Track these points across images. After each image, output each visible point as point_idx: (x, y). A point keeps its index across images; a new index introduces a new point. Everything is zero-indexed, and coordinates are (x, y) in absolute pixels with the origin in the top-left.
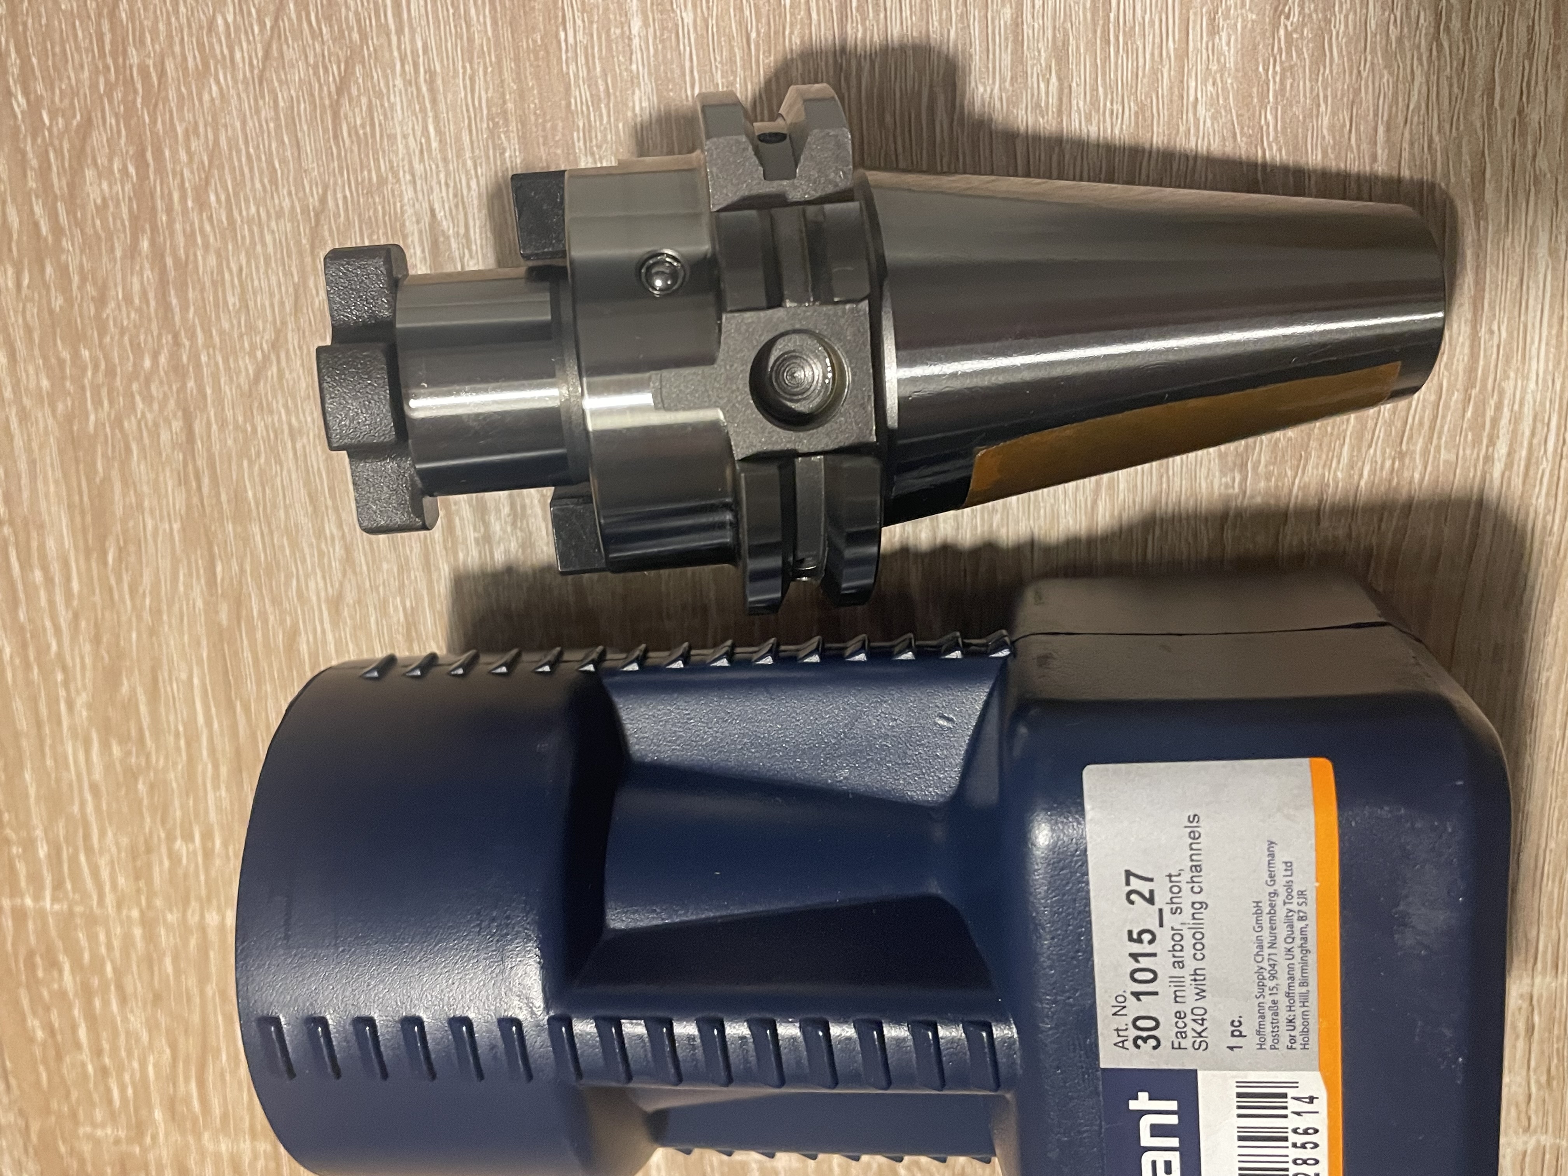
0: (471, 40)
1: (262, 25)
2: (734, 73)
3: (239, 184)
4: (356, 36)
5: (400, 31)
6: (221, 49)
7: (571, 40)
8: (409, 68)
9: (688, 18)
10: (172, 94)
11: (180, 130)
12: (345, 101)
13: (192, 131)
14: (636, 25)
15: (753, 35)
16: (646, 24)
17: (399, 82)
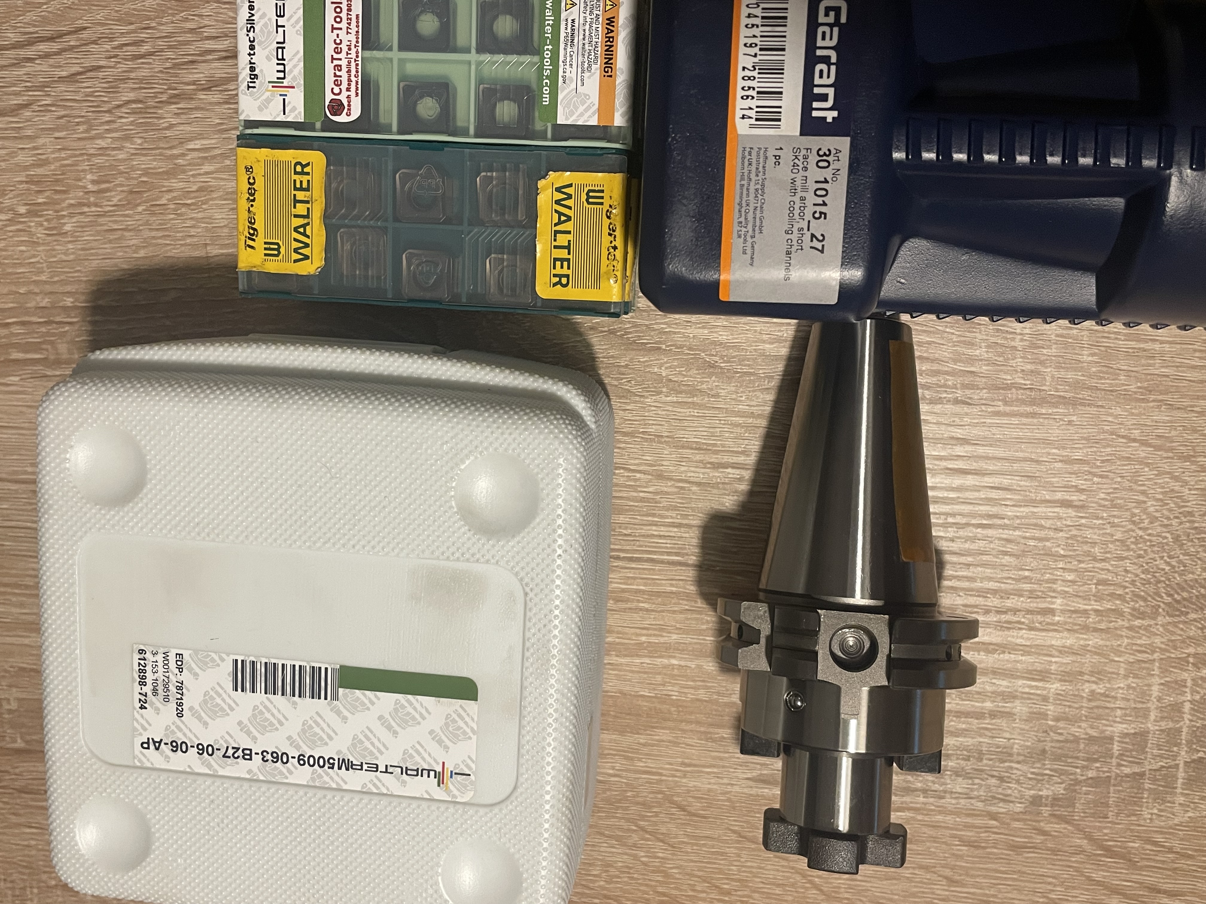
0: (670, 742)
1: (648, 840)
2: (702, 619)
3: (721, 872)
4: (660, 796)
5: (661, 774)
6: (657, 863)
7: (676, 694)
8: (678, 774)
9: (675, 637)
10: (674, 892)
11: (691, 893)
12: (689, 808)
13: (693, 888)
14: (674, 662)
15: (687, 607)
16: (674, 657)
17: (684, 780)
